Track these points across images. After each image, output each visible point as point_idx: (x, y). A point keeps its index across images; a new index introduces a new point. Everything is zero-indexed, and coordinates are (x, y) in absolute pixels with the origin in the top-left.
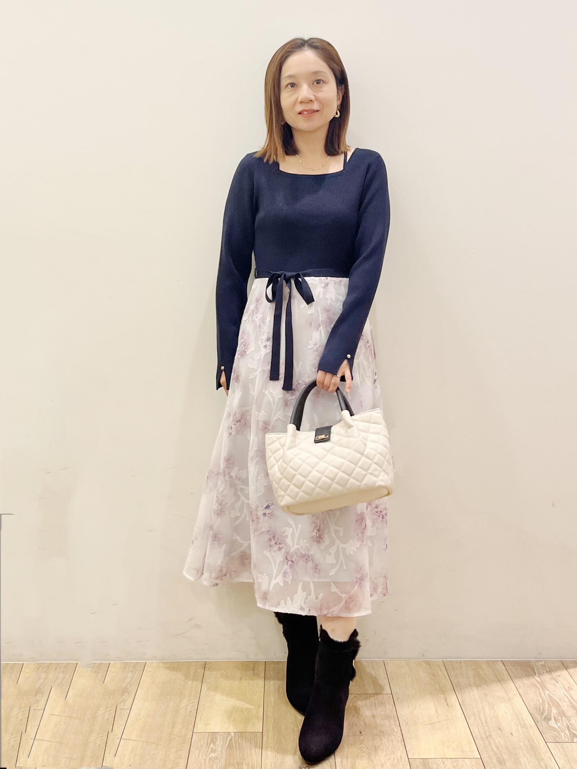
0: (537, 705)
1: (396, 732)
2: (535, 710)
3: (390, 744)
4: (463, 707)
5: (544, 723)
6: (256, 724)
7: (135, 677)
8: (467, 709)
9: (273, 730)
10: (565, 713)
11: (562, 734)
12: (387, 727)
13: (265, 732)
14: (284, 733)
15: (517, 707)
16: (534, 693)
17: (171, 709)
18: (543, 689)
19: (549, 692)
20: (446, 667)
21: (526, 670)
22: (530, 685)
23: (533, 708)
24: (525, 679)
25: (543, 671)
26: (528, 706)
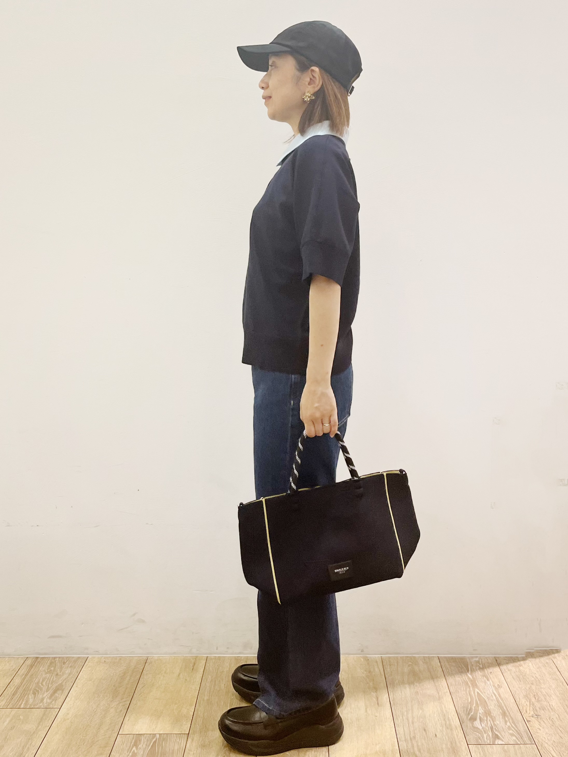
0: (465, 704)
2: (463, 710)
4: (393, 706)
5: (469, 724)
6: (184, 725)
7: (73, 673)
8: (396, 708)
9: (200, 732)
10: (491, 713)
11: (486, 736)
13: (191, 734)
15: (445, 706)
16: (464, 691)
17: (102, 708)
18: (474, 687)
19: (478, 689)
20: (383, 663)
21: (459, 667)
22: (461, 682)
23: (460, 708)
24: (457, 676)
25: (476, 668)
26: (457, 705)
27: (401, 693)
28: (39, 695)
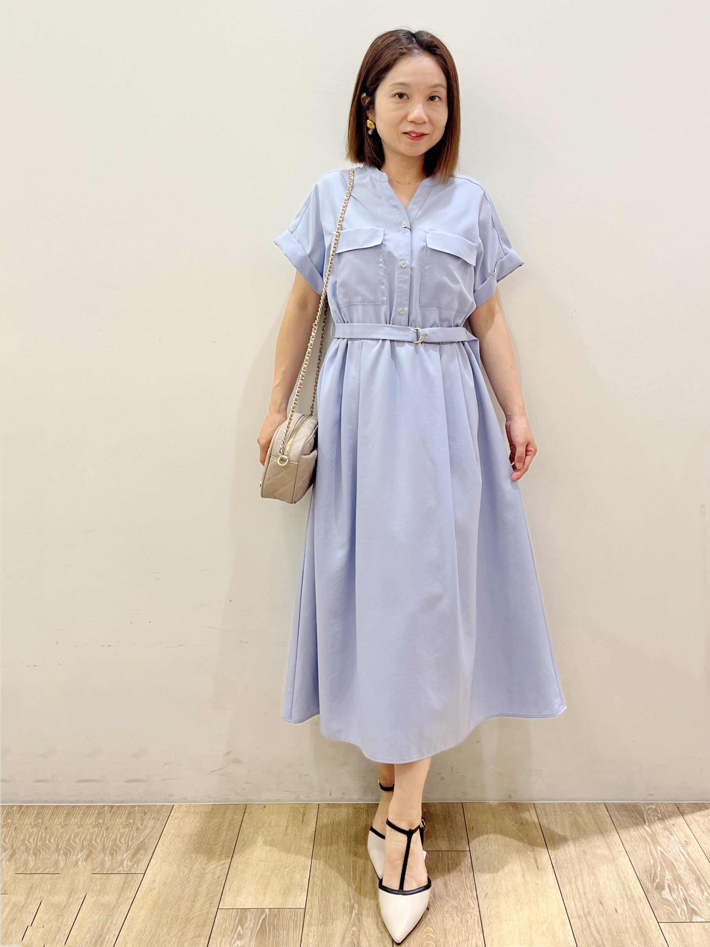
0: (647, 867)
1: (472, 908)
2: (645, 875)
3: (464, 927)
4: (557, 870)
5: (656, 894)
6: (299, 896)
7: (157, 827)
8: (561, 873)
9: (319, 905)
10: (682, 879)
11: (679, 910)
12: (461, 900)
13: (308, 908)
14: (332, 910)
15: (622, 870)
16: (643, 850)
17: (195, 873)
18: (655, 844)
19: (661, 848)
20: (537, 812)
21: (633, 817)
22: (638, 837)
23: (642, 872)
24: (633, 830)
25: (654, 819)
26: (636, 868)
27: (565, 852)
28: (117, 858)
